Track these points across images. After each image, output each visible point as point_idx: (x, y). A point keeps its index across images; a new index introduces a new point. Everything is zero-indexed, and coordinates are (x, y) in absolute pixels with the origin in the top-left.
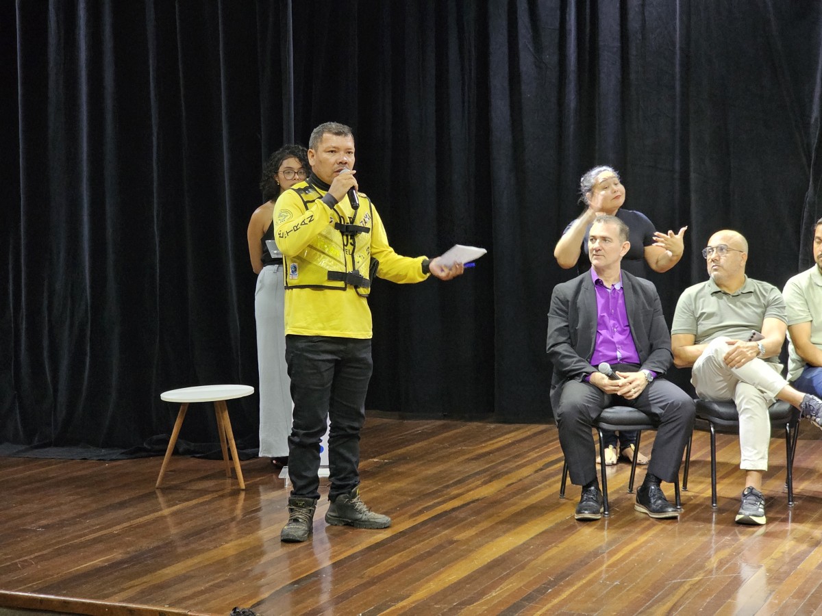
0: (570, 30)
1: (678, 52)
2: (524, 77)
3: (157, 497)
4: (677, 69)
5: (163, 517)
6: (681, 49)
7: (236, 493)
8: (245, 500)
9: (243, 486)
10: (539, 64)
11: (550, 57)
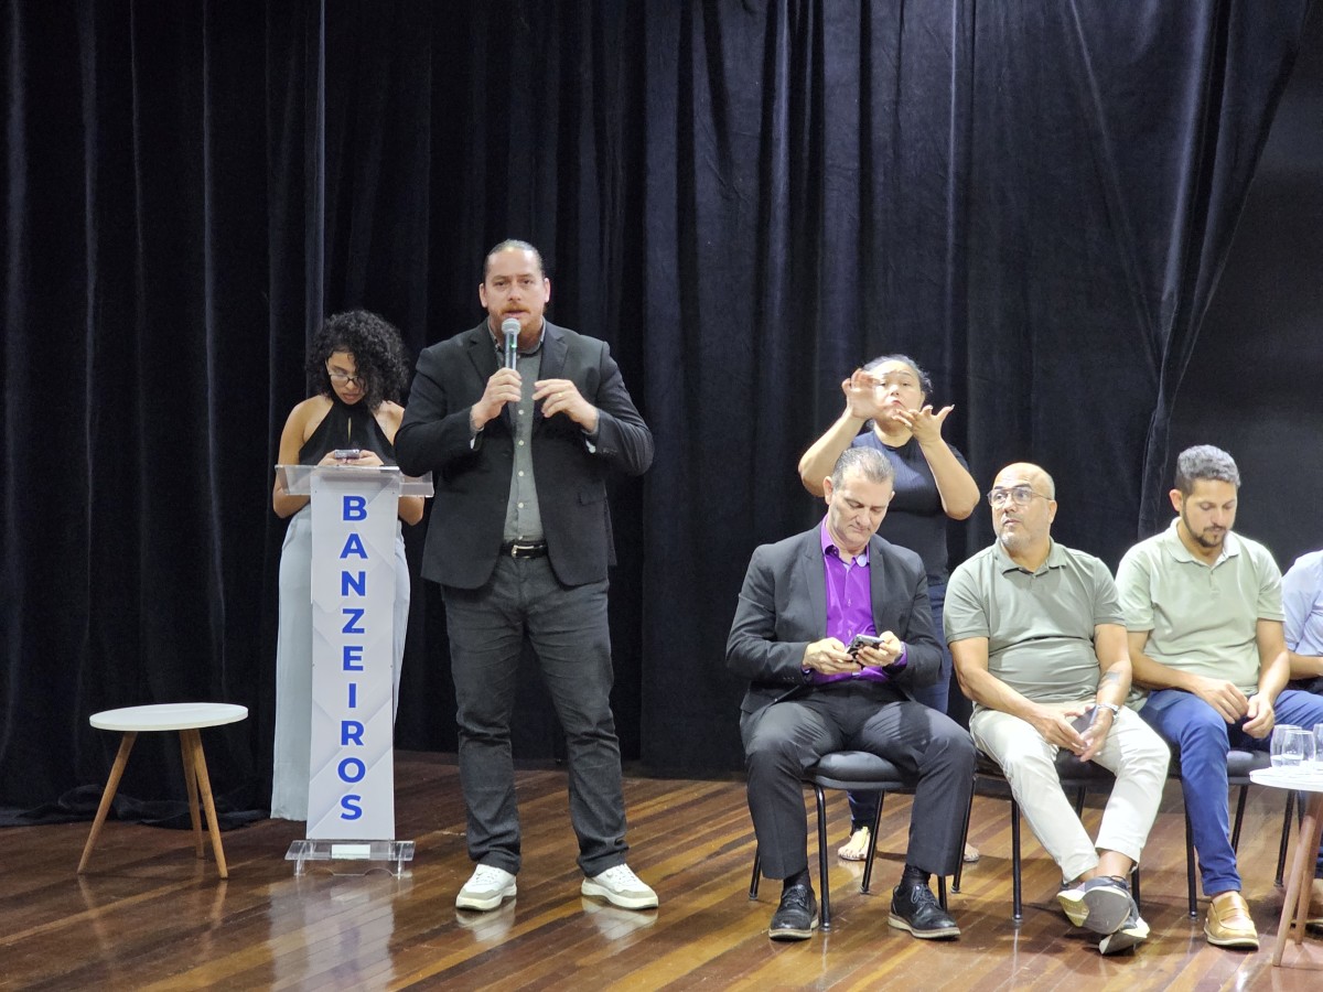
0: (779, 139)
1: (951, 180)
2: (702, 212)
3: (79, 889)
4: (951, 208)
5: (88, 922)
6: (957, 175)
7: (212, 882)
8: (227, 896)
9: (224, 871)
10: (728, 193)
11: (746, 183)
